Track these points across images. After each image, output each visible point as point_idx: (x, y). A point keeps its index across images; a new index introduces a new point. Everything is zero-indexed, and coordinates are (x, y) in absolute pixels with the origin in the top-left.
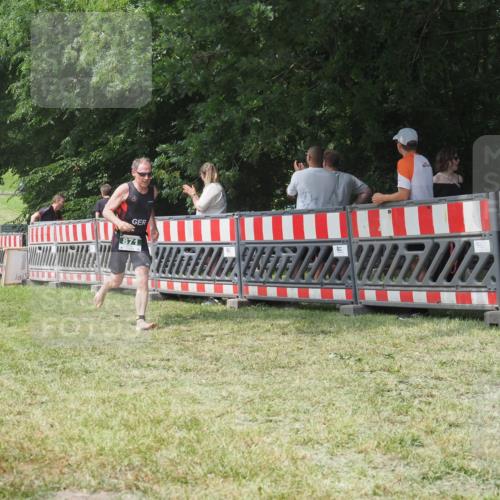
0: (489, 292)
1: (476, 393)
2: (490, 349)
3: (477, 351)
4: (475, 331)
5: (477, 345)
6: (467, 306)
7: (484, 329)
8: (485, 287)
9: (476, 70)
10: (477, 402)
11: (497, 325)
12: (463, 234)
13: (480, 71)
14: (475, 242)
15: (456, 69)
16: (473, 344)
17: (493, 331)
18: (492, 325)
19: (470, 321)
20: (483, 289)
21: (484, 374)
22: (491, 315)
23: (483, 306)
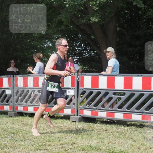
0: (10, 106)
1: (2, 138)
2: (9, 124)
3: (4, 125)
4: (5, 118)
5: (5, 122)
6: (3, 110)
7: (8, 117)
8: (9, 104)
9: (11, 37)
10: (2, 141)
11: (12, 116)
12: (3, 88)
13: (13, 38)
14: (6, 90)
15: (5, 36)
16: (3, 122)
17: (10, 118)
18: (10, 116)
19: (4, 115)
20: (8, 105)
21: (6, 132)
22: (10, 113)
23: (8, 110)
